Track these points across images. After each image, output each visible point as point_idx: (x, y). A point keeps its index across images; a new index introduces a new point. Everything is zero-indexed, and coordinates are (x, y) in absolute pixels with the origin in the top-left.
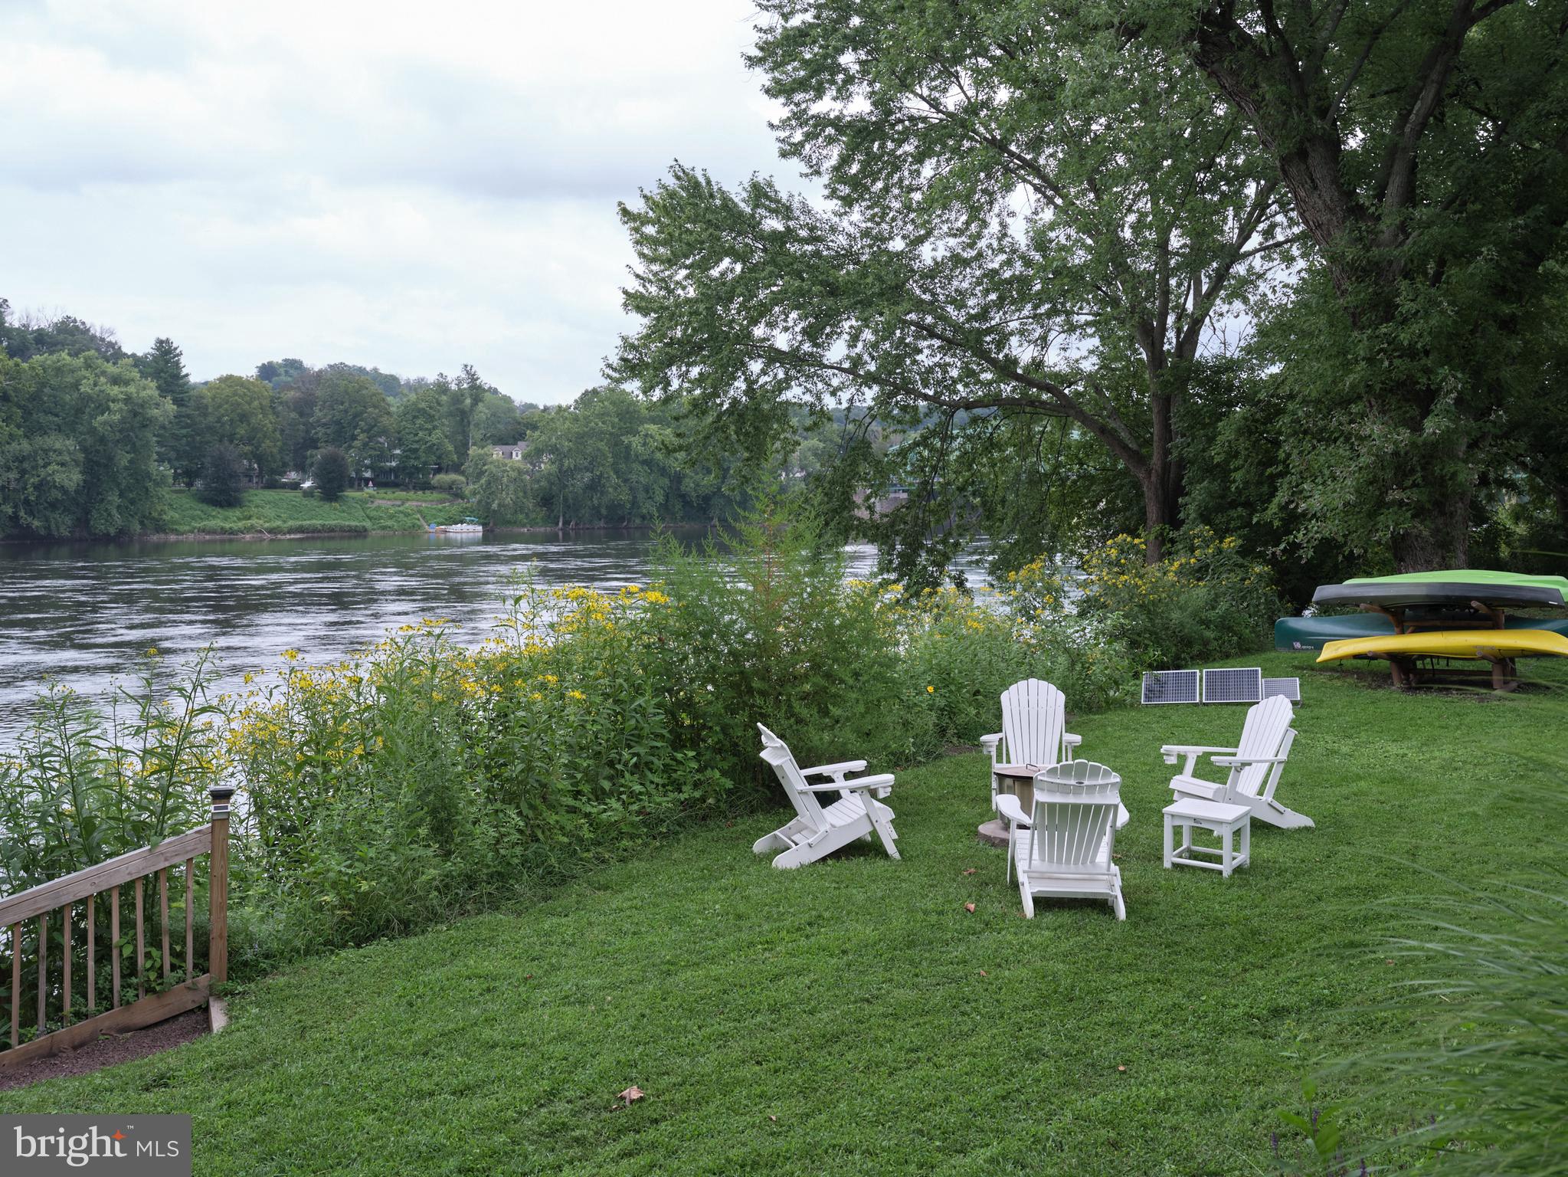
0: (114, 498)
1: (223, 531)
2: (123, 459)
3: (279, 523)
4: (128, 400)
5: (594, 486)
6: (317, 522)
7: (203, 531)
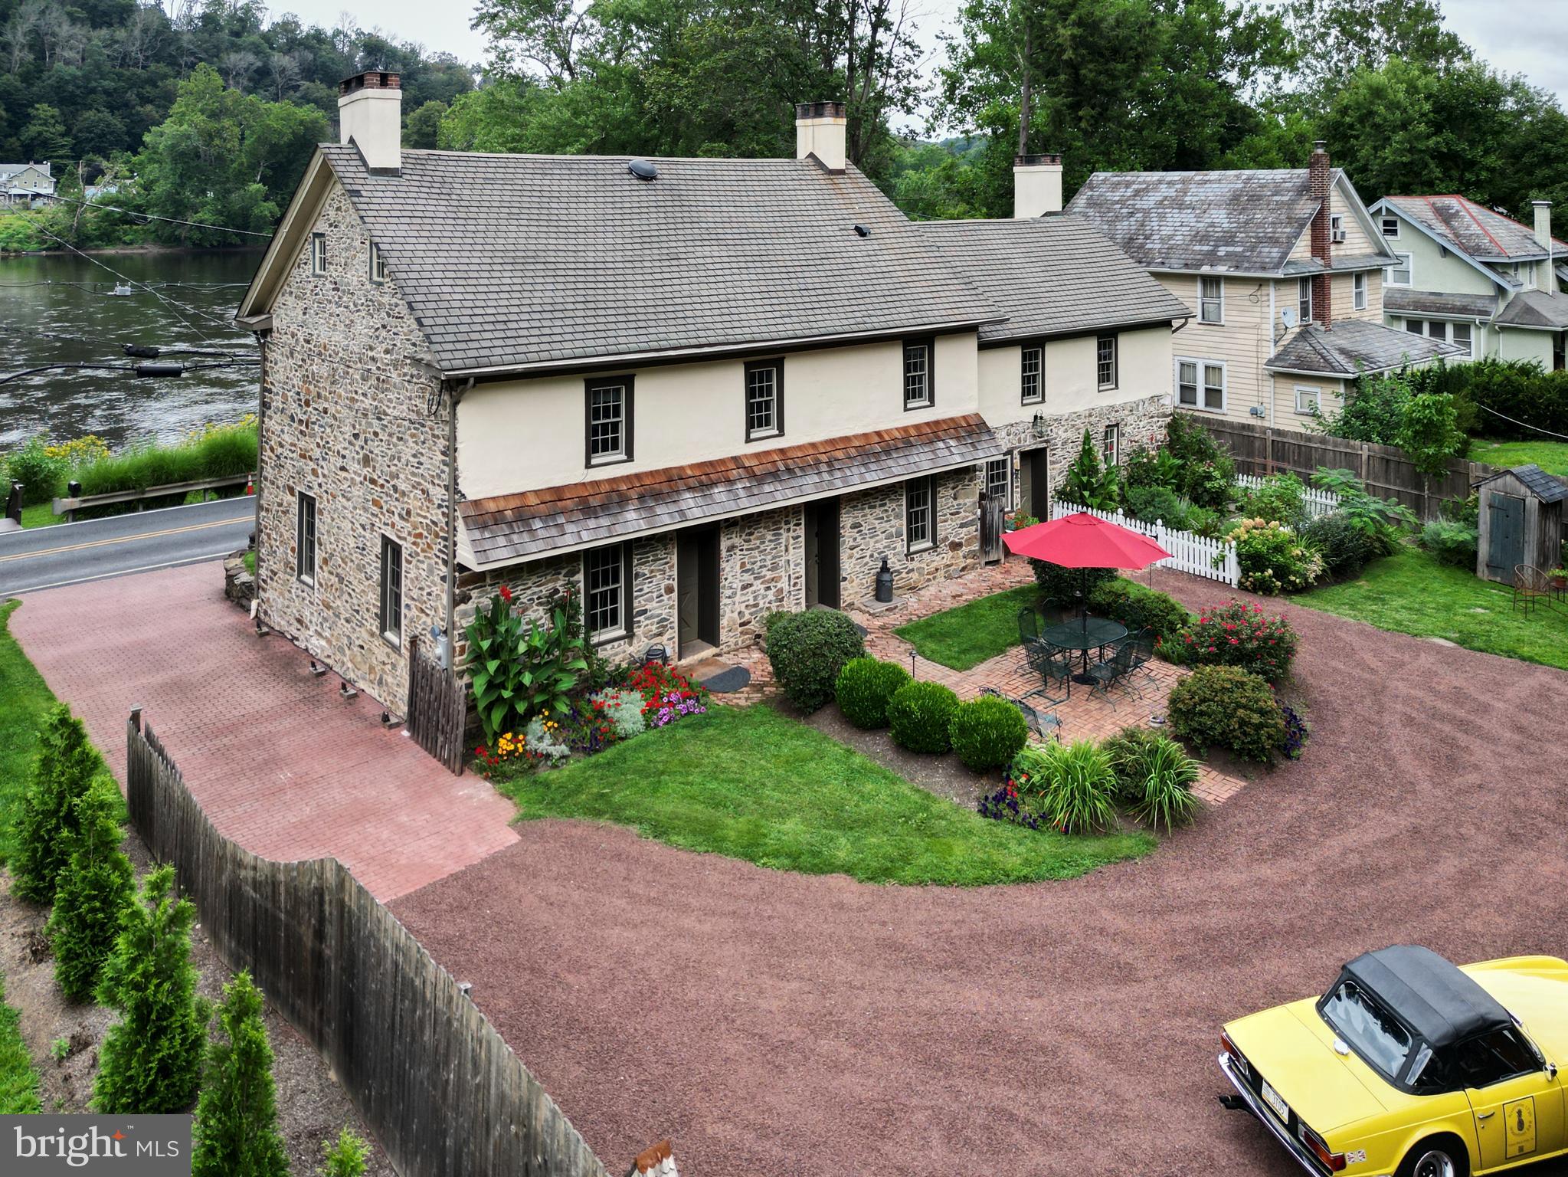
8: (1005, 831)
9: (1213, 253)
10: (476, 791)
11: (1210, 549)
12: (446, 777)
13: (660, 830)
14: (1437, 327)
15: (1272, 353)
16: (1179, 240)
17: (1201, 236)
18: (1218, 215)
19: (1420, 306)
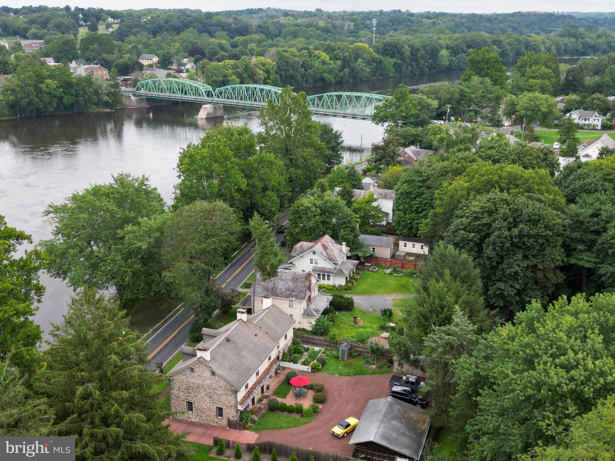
5: (30, 103)
9: (291, 294)
10: (247, 432)
11: (307, 367)
12: (241, 431)
14: (324, 275)
15: (302, 312)
16: (283, 290)
17: (288, 289)
18: (290, 283)
19: (320, 271)
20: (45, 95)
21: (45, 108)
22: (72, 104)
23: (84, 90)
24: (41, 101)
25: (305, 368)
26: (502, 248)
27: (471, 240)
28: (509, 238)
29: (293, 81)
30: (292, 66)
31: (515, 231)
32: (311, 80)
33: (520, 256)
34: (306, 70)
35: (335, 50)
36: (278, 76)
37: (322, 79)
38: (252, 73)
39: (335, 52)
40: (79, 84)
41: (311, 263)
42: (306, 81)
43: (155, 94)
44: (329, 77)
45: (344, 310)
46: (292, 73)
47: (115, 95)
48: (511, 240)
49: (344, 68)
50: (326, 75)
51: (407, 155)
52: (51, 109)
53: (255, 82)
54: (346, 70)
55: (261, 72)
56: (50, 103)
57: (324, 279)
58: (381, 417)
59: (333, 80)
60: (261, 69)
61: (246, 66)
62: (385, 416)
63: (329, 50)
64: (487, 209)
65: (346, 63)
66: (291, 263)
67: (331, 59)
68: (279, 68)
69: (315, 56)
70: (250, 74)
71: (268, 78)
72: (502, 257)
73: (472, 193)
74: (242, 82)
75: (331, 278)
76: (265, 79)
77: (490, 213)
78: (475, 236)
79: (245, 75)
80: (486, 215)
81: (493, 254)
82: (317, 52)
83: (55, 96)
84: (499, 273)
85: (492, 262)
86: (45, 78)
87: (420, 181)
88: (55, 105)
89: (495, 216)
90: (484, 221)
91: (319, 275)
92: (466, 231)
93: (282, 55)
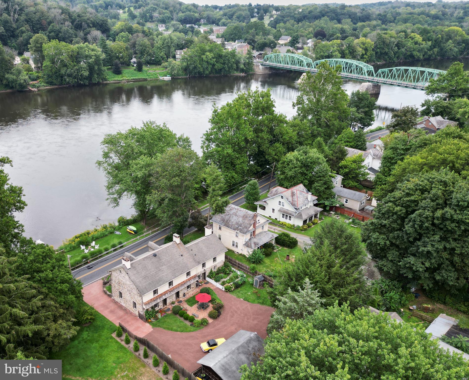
0: (96, 76)
1: (118, 80)
2: (96, 68)
3: (129, 78)
4: (95, 55)
5: (195, 68)
6: (137, 78)
7: (114, 80)
8: (192, 327)
9: (238, 227)
10: (148, 325)
11: (222, 287)
12: (144, 323)
13: (164, 328)
14: (287, 216)
15: (244, 243)
16: (234, 223)
17: (237, 223)
18: (241, 219)
19: (284, 212)
20: (204, 63)
21: (204, 71)
22: (221, 70)
23: (228, 60)
24: (202, 67)
25: (221, 287)
26: (421, 227)
27: (396, 213)
28: (430, 219)
29: (386, 57)
30: (388, 45)
31: (439, 213)
32: (401, 56)
33: (437, 237)
34: (399, 49)
35: (430, 33)
36: (374, 53)
37: (412, 56)
38: (353, 50)
39: (429, 35)
40: (226, 56)
41: (280, 204)
42: (398, 58)
43: (275, 64)
44: (418, 54)
45: (286, 247)
46: (387, 50)
47: (249, 65)
48: (433, 221)
49: (435, 47)
50: (415, 53)
51: (430, 124)
52: (207, 72)
53: (354, 57)
54: (436, 50)
55: (361, 49)
56: (207, 68)
57: (286, 218)
58: (233, 349)
59: (422, 57)
60: (361, 47)
61: (349, 45)
62: (238, 349)
63: (424, 32)
64: (421, 187)
65: (437, 43)
66: (265, 202)
67: (423, 40)
68: (376, 47)
69: (410, 37)
70: (351, 51)
71: (366, 54)
72: (421, 235)
73: (426, 168)
74: (343, 57)
75: (292, 219)
76: (363, 55)
77: (423, 191)
78: (401, 210)
79: (347, 51)
80: (418, 192)
81: (411, 230)
82: (413, 34)
83: (211, 64)
84: (413, 249)
85: (410, 237)
86: (206, 52)
87: (402, 149)
88: (210, 70)
89: (426, 195)
90: (412, 198)
91: (283, 215)
92: (395, 204)
93: (381, 36)
